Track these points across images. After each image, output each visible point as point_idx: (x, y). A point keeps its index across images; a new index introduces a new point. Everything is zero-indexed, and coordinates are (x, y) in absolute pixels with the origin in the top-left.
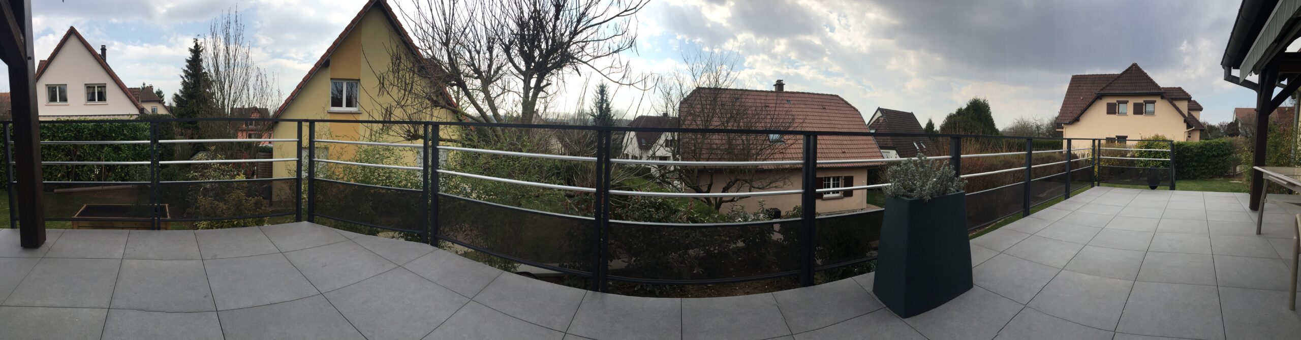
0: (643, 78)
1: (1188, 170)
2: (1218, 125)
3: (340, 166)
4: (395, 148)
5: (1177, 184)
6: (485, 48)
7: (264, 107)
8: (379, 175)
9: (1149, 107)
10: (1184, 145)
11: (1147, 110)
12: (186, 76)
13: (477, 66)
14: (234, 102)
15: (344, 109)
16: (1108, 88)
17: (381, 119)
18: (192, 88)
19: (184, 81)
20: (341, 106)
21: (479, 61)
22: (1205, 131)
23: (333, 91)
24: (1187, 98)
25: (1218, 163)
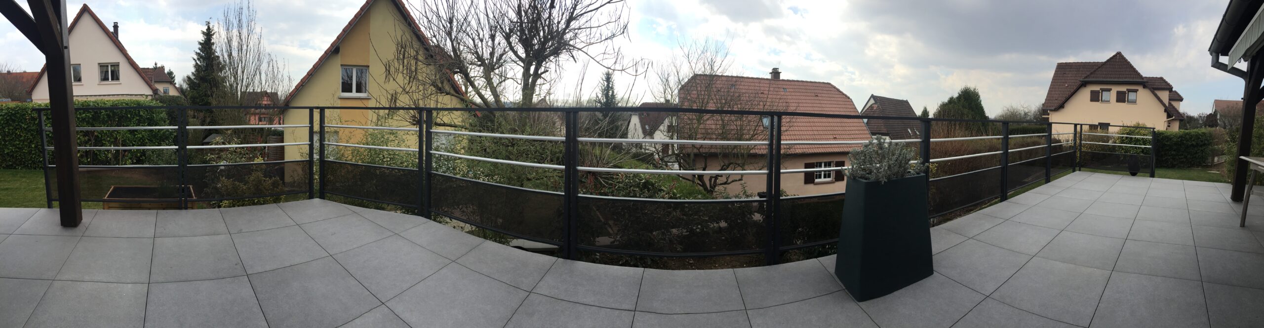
0: (635, 63)
1: (1166, 159)
2: (1197, 116)
3: (349, 149)
4: (399, 132)
5: (1157, 172)
6: (487, 36)
7: (275, 92)
8: (384, 158)
9: (1132, 96)
10: (1163, 134)
11: (1130, 98)
12: (198, 59)
13: (480, 53)
14: (247, 87)
15: (354, 94)
16: (1092, 76)
17: (388, 106)
18: (204, 71)
19: (197, 63)
20: (351, 91)
21: (482, 49)
22: (1184, 121)
23: (344, 77)
24: (1169, 88)
25: (1196, 153)
